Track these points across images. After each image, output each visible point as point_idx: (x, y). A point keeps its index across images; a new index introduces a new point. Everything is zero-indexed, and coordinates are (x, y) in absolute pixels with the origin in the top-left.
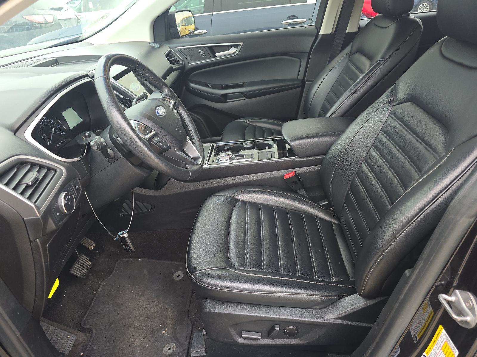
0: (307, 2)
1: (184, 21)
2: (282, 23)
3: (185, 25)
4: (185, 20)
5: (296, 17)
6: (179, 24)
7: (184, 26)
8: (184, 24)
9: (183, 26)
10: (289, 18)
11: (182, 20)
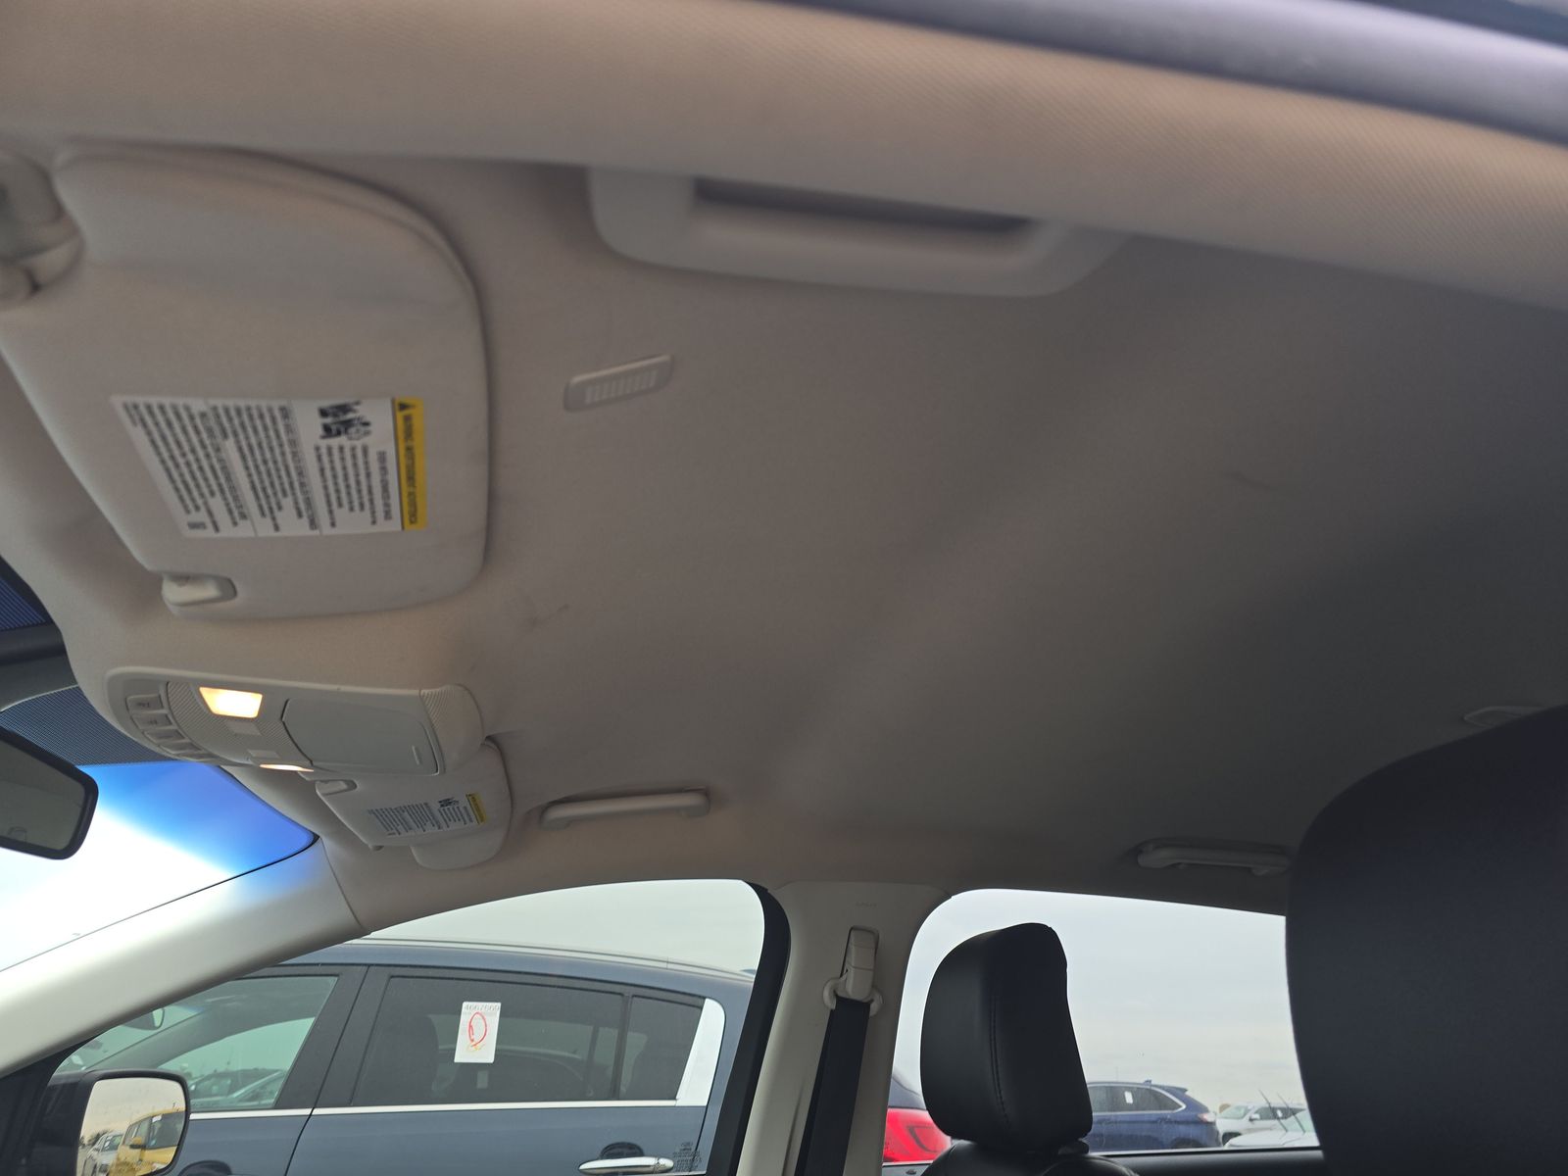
0: (674, 1098)
1: (145, 1127)
2: (583, 1167)
3: (143, 1147)
4: (151, 1123)
5: (638, 1151)
6: (117, 1140)
7: (138, 1151)
8: (140, 1140)
9: (133, 1147)
10: (610, 1152)
11: (139, 1123)
